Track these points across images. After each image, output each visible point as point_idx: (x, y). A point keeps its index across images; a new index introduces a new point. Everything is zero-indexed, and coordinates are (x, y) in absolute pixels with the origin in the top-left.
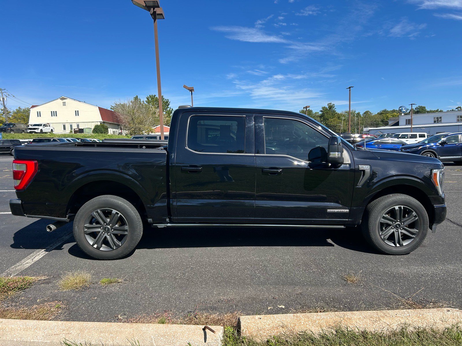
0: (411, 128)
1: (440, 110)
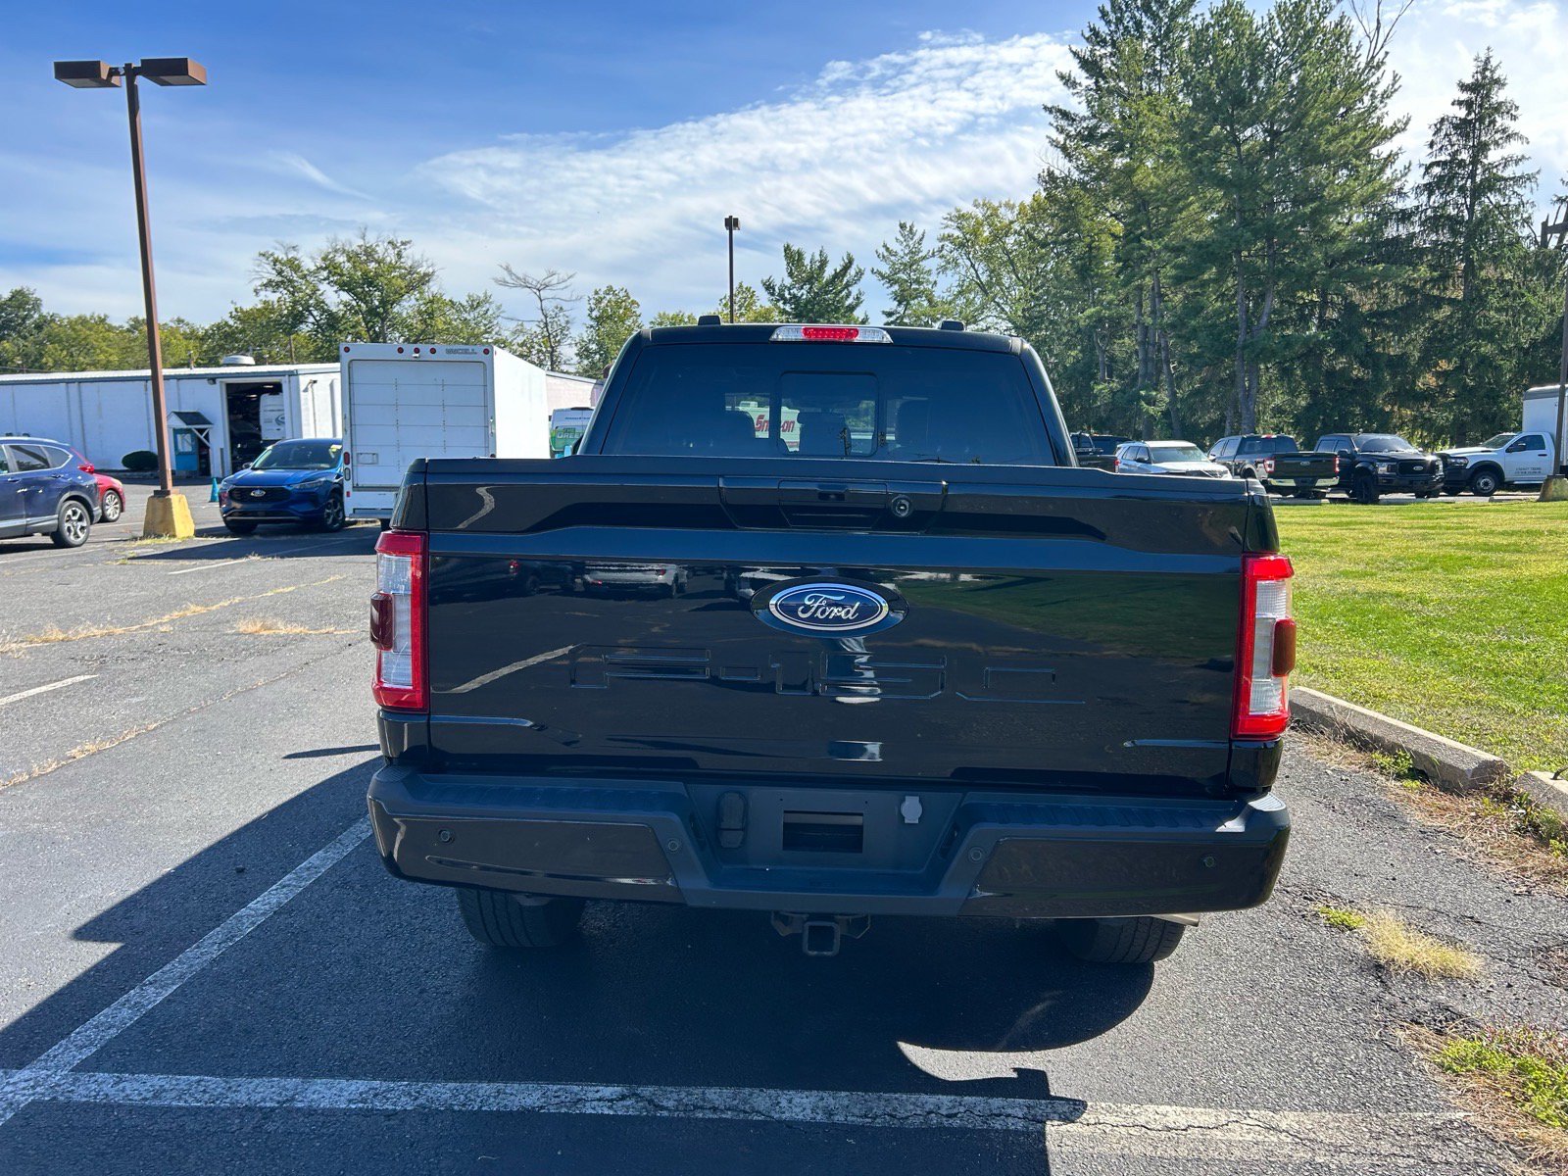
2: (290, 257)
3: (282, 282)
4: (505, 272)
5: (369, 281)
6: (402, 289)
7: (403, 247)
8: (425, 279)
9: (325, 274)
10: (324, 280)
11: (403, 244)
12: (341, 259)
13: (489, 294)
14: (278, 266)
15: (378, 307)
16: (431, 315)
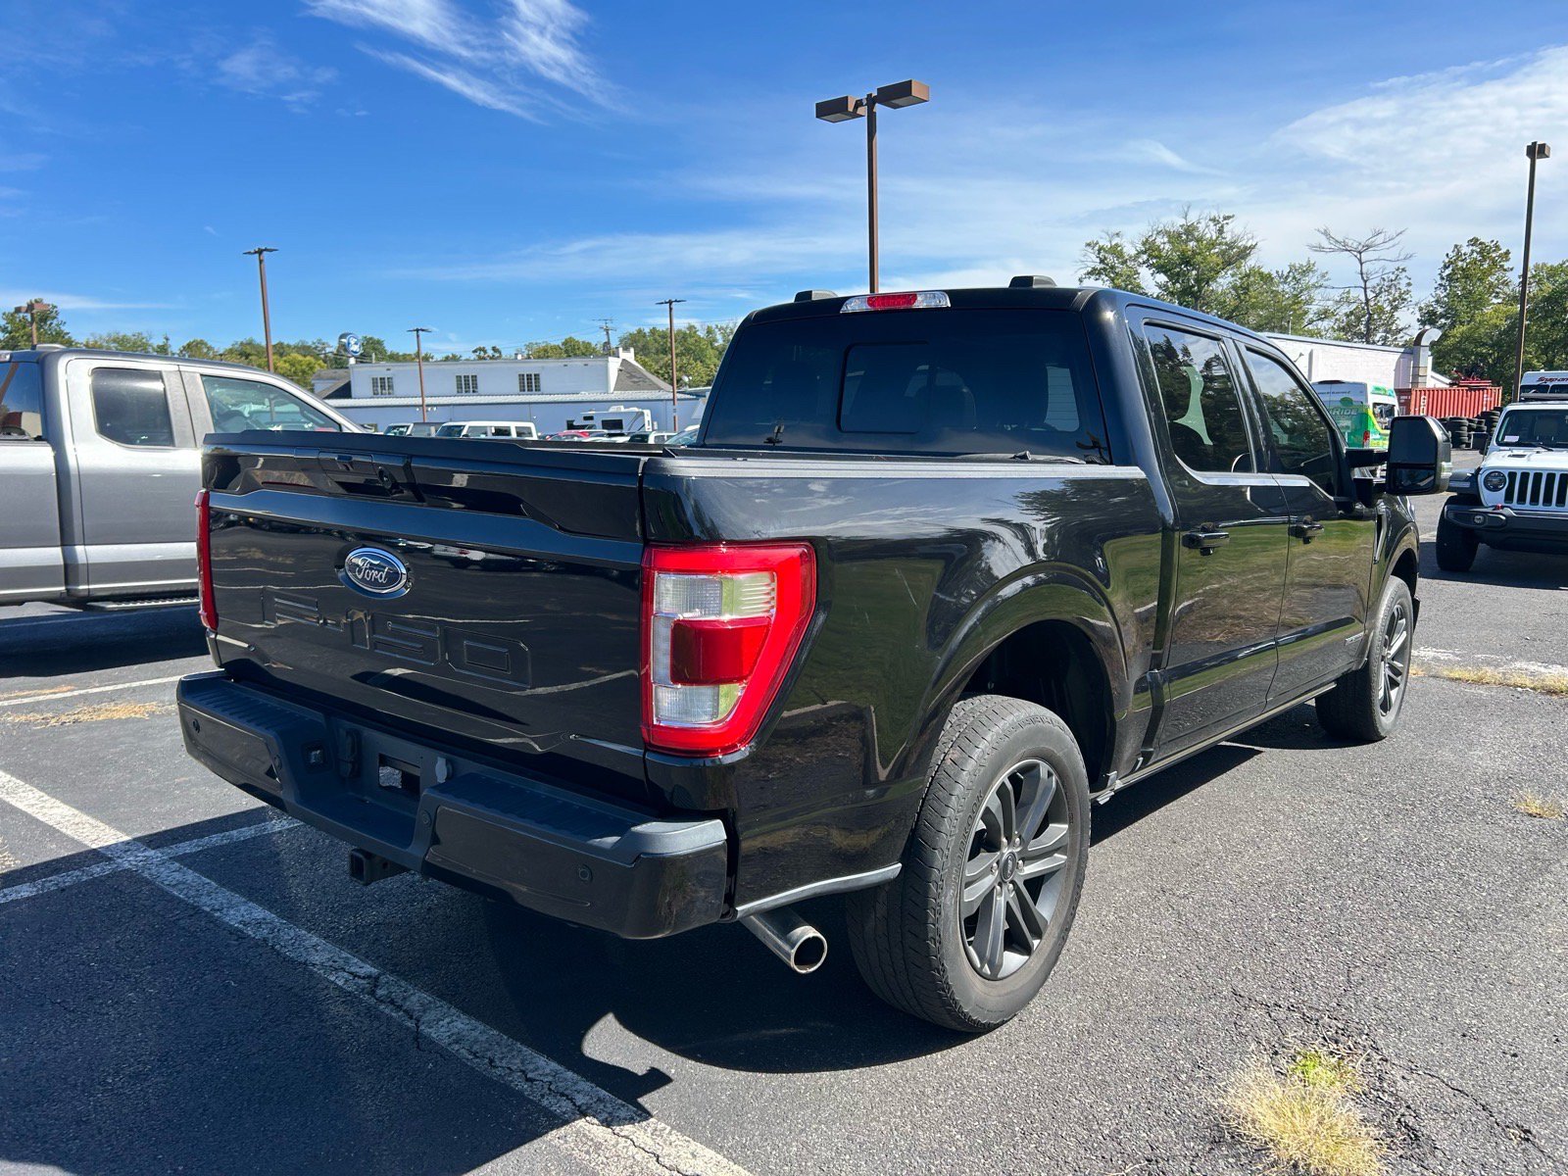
0: (422, 406)
1: (426, 355)
2: (1113, 244)
3: (1105, 270)
4: (1323, 237)
5: (1186, 261)
6: (1218, 265)
7: (1225, 222)
8: (1244, 253)
9: (1145, 257)
10: (1144, 263)
11: (1225, 218)
12: (1160, 240)
13: (1312, 262)
14: (1102, 253)
15: (1193, 286)
16: (1246, 289)
